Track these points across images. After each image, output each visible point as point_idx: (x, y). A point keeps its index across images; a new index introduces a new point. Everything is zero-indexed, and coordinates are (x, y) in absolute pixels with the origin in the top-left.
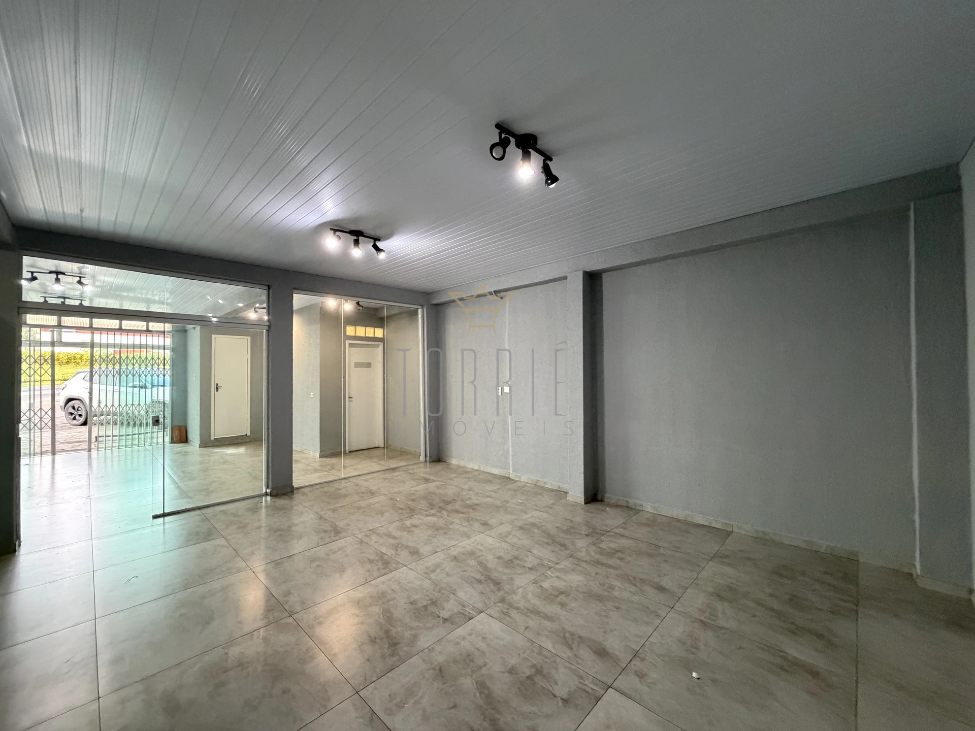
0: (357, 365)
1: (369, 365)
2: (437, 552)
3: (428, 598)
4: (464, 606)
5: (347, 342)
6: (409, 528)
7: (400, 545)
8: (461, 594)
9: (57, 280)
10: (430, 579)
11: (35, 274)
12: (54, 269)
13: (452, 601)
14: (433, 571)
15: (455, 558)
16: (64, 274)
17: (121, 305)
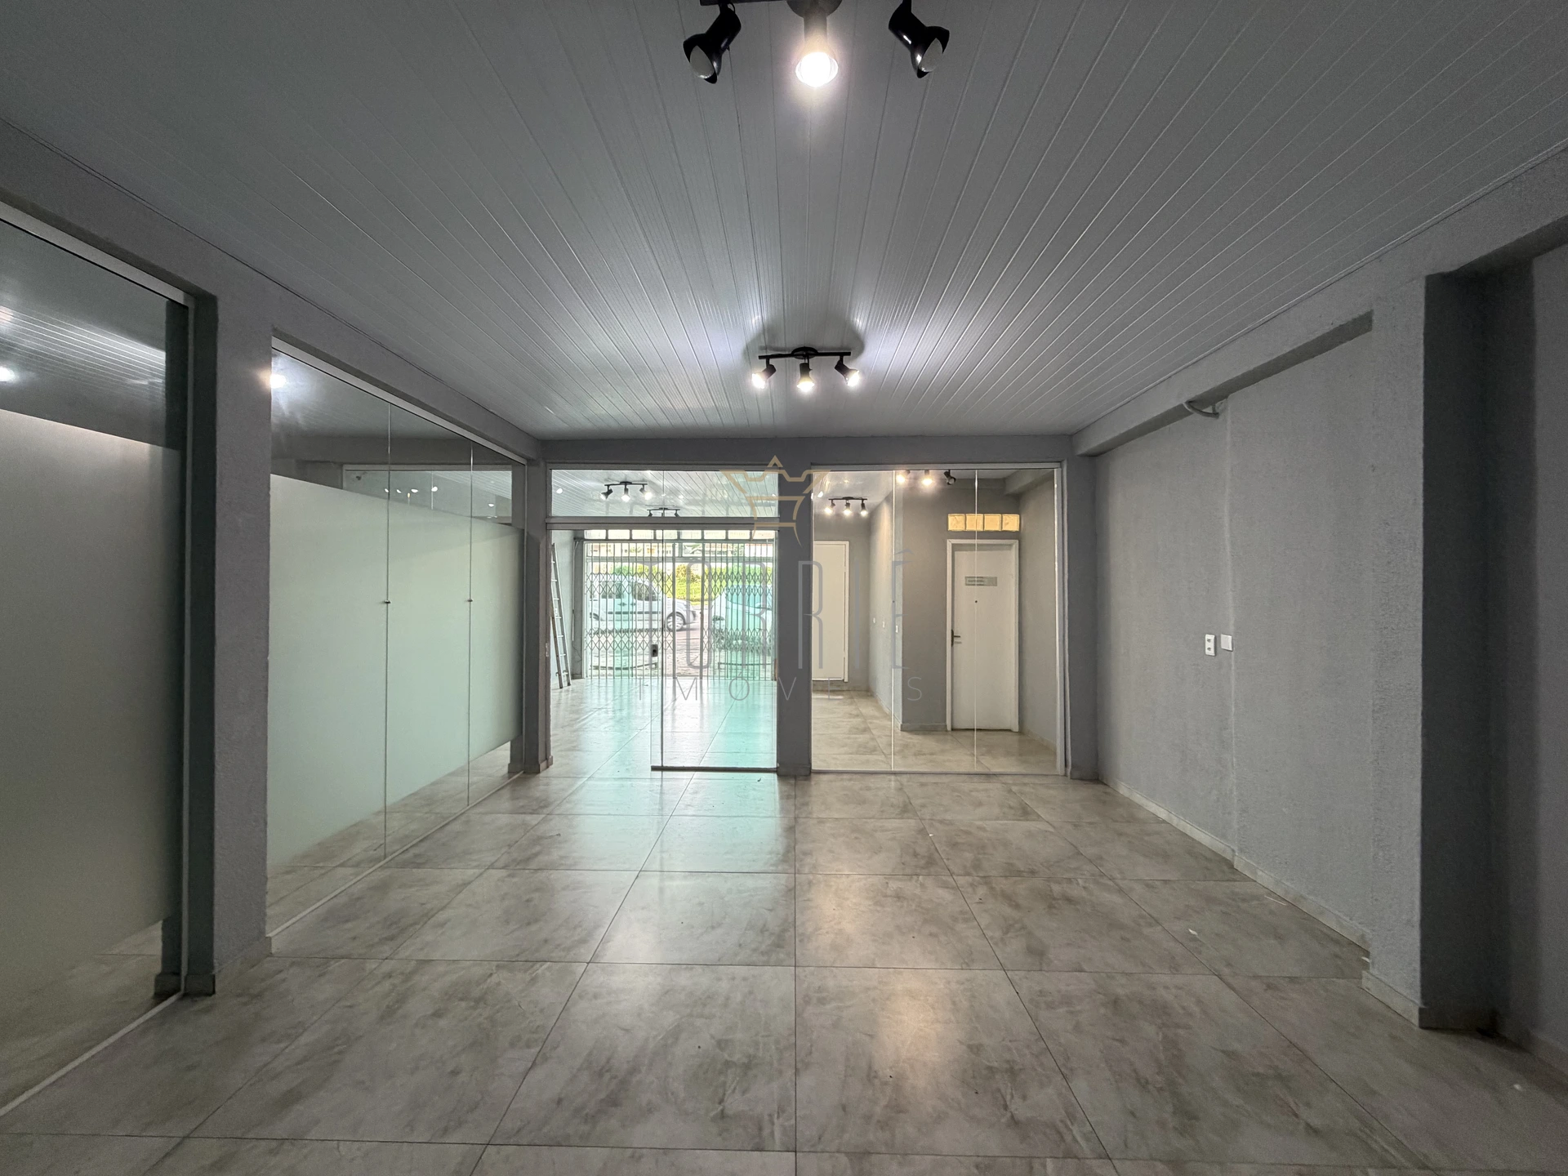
0: (971, 581)
1: (993, 582)
2: (1081, 971)
3: (1007, 1056)
4: (1071, 1116)
5: (950, 543)
6: (1054, 899)
7: (1017, 926)
8: (1080, 1085)
9: (626, 490)
10: (1034, 1019)
11: (611, 487)
12: (623, 479)
13: (1050, 1090)
14: (1050, 1006)
15: (1115, 1003)
16: (631, 483)
17: (703, 512)
